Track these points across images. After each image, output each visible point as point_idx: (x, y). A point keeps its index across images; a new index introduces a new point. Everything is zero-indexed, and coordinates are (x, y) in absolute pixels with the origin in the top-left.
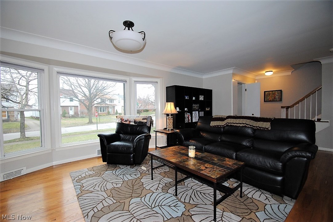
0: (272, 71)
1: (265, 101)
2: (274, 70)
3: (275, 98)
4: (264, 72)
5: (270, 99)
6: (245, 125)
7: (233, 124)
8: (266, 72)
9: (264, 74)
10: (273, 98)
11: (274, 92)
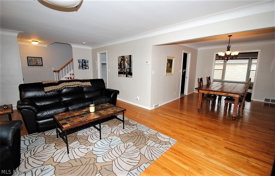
0: (37, 42)
1: (29, 65)
2: (39, 41)
3: (37, 63)
4: (31, 41)
5: (33, 64)
6: (78, 85)
7: (69, 87)
8: (32, 41)
9: (30, 42)
10: (35, 63)
11: (36, 58)
